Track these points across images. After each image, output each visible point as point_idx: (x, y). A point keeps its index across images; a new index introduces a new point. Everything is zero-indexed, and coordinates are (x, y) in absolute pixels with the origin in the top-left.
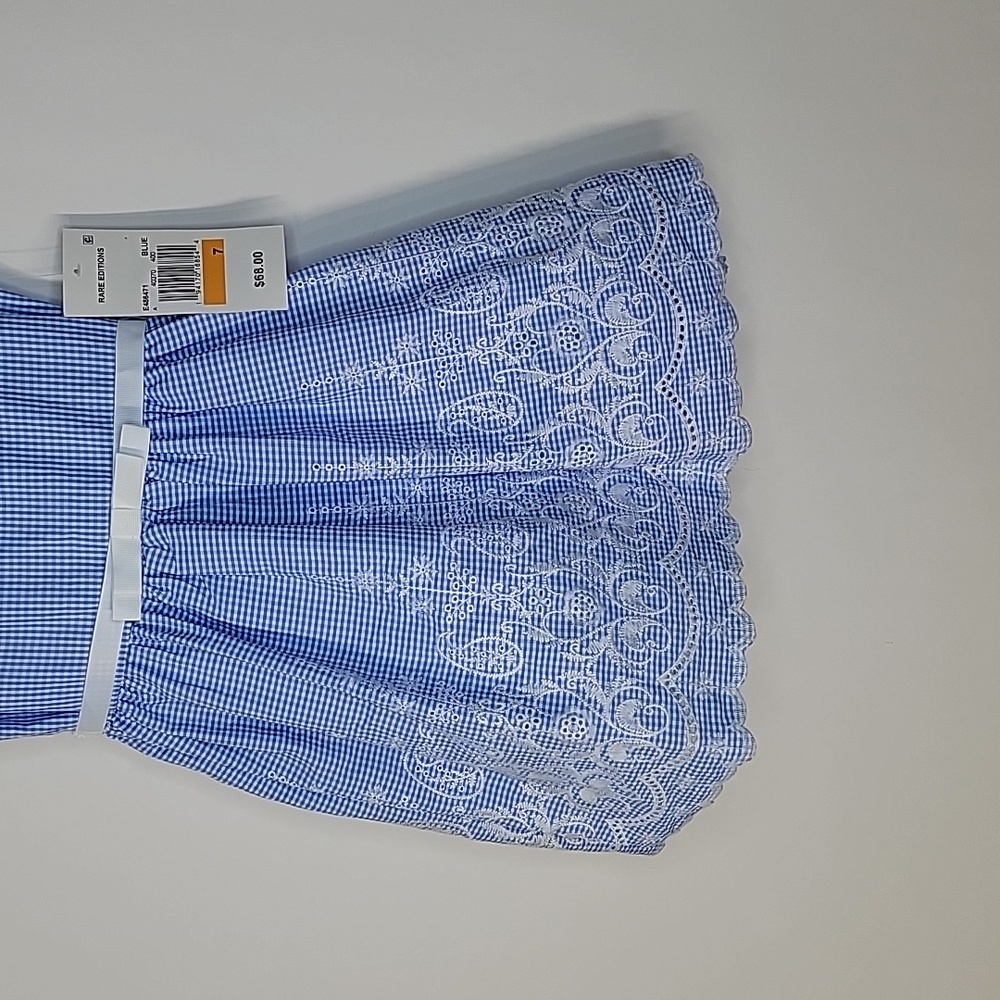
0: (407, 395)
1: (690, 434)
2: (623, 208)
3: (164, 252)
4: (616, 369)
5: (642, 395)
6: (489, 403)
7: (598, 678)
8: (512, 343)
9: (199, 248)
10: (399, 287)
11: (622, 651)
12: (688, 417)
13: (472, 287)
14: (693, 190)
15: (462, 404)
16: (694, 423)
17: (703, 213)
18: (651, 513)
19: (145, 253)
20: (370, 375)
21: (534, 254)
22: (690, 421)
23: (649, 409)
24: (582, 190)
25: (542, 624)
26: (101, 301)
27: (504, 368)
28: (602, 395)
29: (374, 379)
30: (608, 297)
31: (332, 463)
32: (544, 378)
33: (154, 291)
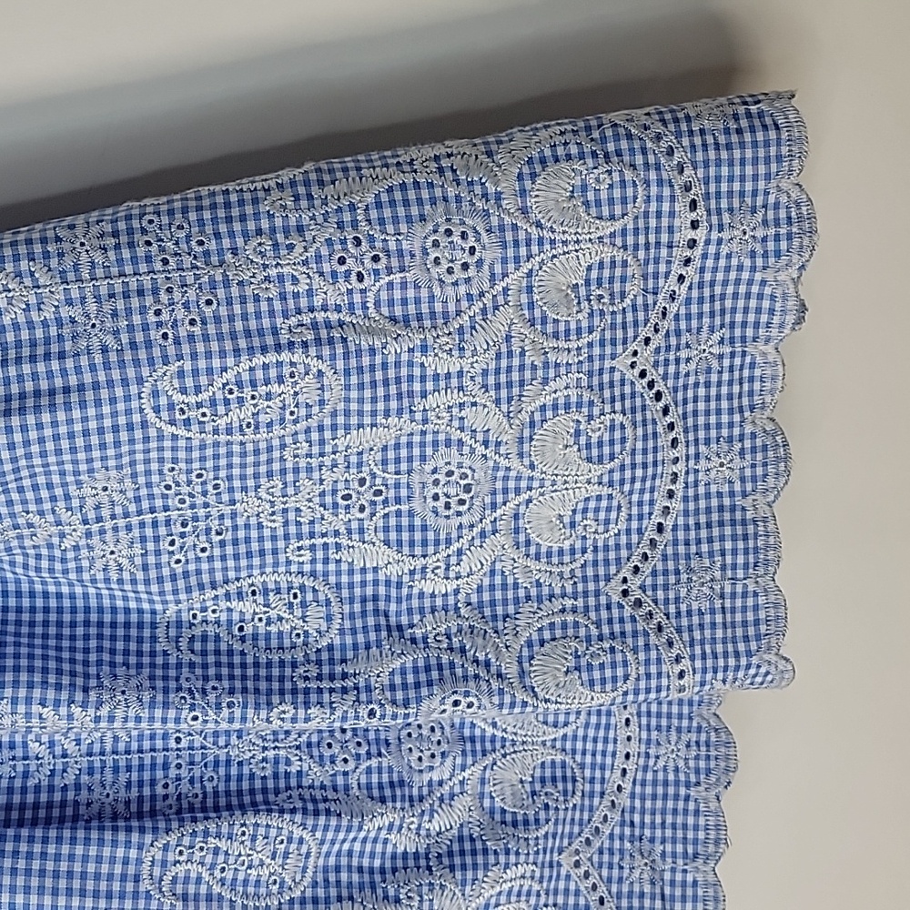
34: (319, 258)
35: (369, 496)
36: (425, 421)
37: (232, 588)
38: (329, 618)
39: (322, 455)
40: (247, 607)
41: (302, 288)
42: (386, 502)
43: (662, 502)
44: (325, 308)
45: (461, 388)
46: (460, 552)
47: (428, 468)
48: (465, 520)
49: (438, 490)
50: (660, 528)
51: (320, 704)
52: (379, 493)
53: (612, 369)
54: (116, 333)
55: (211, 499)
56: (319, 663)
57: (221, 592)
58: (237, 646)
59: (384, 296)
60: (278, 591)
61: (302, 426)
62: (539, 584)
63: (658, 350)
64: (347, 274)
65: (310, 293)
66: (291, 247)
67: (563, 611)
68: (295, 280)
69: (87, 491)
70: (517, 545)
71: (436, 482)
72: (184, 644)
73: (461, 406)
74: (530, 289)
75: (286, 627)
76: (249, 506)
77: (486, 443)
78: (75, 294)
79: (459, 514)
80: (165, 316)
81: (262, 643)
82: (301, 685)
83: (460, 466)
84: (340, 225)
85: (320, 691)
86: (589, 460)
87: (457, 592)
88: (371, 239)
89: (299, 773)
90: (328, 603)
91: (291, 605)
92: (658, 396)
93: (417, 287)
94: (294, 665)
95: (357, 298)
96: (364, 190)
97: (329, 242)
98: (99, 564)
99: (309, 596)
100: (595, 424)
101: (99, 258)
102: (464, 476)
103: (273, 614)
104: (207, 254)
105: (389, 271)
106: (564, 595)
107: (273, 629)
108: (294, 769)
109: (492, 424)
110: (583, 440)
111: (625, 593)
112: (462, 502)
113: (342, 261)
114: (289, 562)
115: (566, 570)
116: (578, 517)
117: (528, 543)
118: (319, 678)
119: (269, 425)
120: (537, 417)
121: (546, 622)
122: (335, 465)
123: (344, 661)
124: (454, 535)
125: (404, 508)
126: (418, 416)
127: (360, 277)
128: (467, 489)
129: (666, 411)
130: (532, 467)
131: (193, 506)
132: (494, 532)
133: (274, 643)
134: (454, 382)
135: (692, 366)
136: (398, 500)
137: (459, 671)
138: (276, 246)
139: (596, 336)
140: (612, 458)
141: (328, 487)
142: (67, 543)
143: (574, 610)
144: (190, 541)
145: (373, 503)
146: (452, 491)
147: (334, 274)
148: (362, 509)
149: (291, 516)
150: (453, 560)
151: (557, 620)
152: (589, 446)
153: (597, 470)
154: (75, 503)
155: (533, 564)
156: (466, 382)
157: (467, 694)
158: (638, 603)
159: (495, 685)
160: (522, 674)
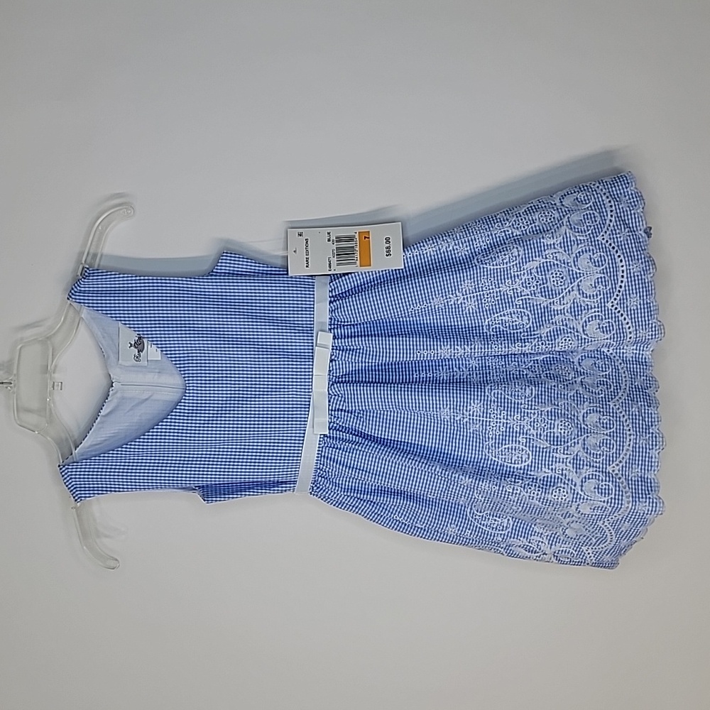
0: (468, 312)
1: (628, 331)
2: (589, 205)
3: (339, 239)
4: (585, 295)
5: (600, 309)
6: (513, 315)
7: (573, 467)
8: (526, 282)
9: (357, 236)
10: (463, 254)
11: (587, 453)
12: (626, 321)
13: (503, 253)
14: (630, 193)
15: (498, 317)
16: (630, 324)
17: (635, 206)
18: (606, 375)
19: (329, 240)
20: (447, 302)
21: (538, 233)
22: (628, 323)
23: (604, 317)
24: (565, 195)
25: (542, 438)
26: (307, 266)
27: (521, 296)
28: (576, 310)
29: (450, 304)
30: (580, 256)
31: (427, 350)
32: (543, 301)
33: (334, 261)
34: (513, 225)
35: (535, 283)
36: (546, 258)
37: (502, 313)
38: (529, 319)
39: (521, 271)
40: (506, 318)
41: (510, 232)
42: (540, 285)
43: (620, 279)
44: (516, 236)
45: (554, 248)
46: (563, 297)
47: (550, 273)
48: (563, 287)
49: (554, 279)
50: (621, 287)
51: (528, 342)
52: (537, 282)
53: (598, 240)
54: (467, 251)
55: (494, 287)
56: (527, 332)
57: (499, 314)
58: (505, 329)
59: (531, 230)
60: (514, 313)
61: (514, 263)
62: (587, 305)
63: (610, 235)
64: (521, 227)
65: (512, 233)
66: (506, 224)
67: (595, 312)
68: (508, 231)
69: (463, 287)
70: (580, 294)
71: (553, 277)
72: (491, 330)
73: (555, 253)
74: (569, 221)
75: (517, 323)
76: (503, 288)
77: (564, 263)
78: (457, 243)
79: (561, 286)
80: (478, 245)
81: (511, 328)
82: (523, 338)
83: (559, 271)
84: (517, 217)
85: (528, 339)
86: (595, 266)
87: (564, 309)
88: (525, 218)
89: (526, 374)
90: (528, 315)
91: (518, 317)
92: (613, 248)
93: (539, 226)
94: (521, 333)
95: (524, 232)
96: (521, 209)
97: (515, 221)
98: (467, 308)
99: (523, 314)
100: (595, 255)
101: (461, 234)
102: (560, 274)
103: (514, 320)
104: (486, 229)
105: (531, 224)
106: (595, 307)
107: (514, 324)
108: (525, 373)
109: (565, 258)
110: (593, 260)
111: (612, 306)
112: (561, 282)
113: (519, 224)
114: (516, 305)
115: (595, 300)
116: (597, 285)
117: (583, 293)
118: (528, 336)
119: (507, 263)
120: (578, 255)
121: (590, 315)
122: (524, 273)
123: (534, 331)
124: (561, 291)
125: (545, 285)
126: (544, 257)
127: (524, 227)
128: (562, 278)
129: (617, 252)
130: (579, 269)
131: (489, 289)
132: (573, 290)
133: (515, 328)
134: (552, 246)
135: (622, 239)
136: (543, 284)
137: (565, 331)
138: (502, 224)
139: (590, 232)
140: (602, 265)
141: (523, 281)
142: (459, 302)
143: (598, 312)
144: (489, 299)
145: (537, 285)
146: (558, 279)
147: (517, 228)
148: (534, 287)
149: (515, 290)
150: (562, 299)
151: (593, 314)
152: (595, 262)
153: (599, 269)
154: (460, 290)
155: (585, 299)
156: (556, 246)
157: (568, 337)
158: (616, 309)
159: (576, 334)
160: (584, 331)
